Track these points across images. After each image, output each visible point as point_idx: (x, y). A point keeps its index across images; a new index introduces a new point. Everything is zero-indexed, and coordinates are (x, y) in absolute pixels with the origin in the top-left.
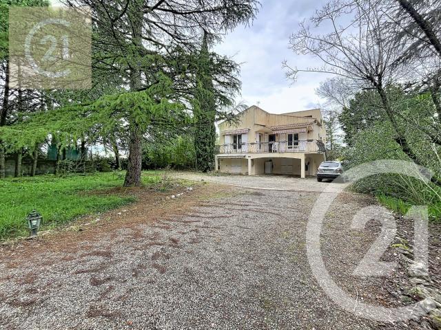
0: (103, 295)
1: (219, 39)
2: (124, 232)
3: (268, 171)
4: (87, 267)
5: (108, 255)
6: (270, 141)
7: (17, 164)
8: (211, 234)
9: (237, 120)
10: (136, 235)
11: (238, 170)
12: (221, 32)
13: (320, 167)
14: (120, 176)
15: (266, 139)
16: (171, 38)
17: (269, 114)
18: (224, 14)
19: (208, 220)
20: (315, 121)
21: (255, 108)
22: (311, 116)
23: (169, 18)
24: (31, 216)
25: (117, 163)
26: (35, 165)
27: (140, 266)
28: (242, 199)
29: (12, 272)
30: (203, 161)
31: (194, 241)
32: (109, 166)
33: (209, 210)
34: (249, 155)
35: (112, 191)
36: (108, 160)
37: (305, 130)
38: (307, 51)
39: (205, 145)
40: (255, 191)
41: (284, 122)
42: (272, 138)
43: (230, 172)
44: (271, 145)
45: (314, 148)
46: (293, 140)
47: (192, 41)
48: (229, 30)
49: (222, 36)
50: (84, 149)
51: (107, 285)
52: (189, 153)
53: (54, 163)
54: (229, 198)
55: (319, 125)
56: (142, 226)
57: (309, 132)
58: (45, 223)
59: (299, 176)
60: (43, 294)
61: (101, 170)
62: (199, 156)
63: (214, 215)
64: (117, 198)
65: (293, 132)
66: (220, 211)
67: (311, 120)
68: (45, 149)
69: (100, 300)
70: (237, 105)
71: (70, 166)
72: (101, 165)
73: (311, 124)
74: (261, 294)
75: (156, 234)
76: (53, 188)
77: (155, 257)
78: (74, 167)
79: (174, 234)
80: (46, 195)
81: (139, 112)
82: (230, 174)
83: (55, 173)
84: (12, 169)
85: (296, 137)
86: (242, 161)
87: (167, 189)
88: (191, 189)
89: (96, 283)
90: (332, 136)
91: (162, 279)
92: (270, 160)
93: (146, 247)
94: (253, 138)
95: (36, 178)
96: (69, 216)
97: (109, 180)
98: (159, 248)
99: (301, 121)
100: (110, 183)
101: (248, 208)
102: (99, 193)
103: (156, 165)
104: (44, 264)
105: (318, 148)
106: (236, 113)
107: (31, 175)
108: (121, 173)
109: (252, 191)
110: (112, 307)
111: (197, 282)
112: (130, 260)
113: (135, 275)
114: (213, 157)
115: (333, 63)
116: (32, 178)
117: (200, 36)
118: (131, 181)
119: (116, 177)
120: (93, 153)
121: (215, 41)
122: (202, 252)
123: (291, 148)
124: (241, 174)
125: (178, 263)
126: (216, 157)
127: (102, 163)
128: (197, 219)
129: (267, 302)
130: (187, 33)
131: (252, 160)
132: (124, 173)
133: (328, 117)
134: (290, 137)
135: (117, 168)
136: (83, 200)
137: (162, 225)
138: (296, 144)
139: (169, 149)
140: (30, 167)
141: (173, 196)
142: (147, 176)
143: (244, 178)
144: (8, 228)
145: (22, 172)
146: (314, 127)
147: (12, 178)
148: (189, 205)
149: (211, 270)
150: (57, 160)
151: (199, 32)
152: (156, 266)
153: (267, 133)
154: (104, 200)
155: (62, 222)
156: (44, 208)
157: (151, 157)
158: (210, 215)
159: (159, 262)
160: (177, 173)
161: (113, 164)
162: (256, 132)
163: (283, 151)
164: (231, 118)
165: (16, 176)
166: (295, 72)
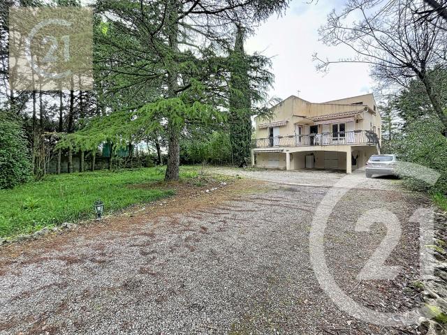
0: (149, 261)
1: (252, 32)
2: (164, 219)
3: (310, 165)
4: (137, 242)
5: (152, 235)
6: (311, 132)
7: (81, 162)
8: (237, 225)
9: (271, 114)
10: (174, 223)
11: (276, 165)
12: (254, 24)
13: (369, 161)
14: (162, 171)
15: (307, 131)
16: (204, 37)
17: (311, 104)
18: (256, 6)
19: (236, 213)
20: (366, 109)
21: (293, 98)
22: (361, 103)
23: (203, 20)
24: (97, 203)
25: (159, 159)
26: (94, 162)
27: (176, 245)
28: (275, 194)
29: (88, 242)
30: (239, 156)
31: (221, 230)
32: (152, 162)
33: (240, 204)
34: (288, 148)
35: (155, 185)
36: (151, 157)
37: (352, 119)
38: (338, 41)
39: (241, 140)
40: (290, 187)
41: (328, 112)
42: (314, 129)
43: (267, 166)
44: (312, 138)
45: (362, 140)
46: (339, 131)
47: (225, 37)
48: (262, 22)
49: (255, 28)
50: (131, 147)
51: (151, 256)
52: (225, 148)
53: (108, 159)
54: (260, 193)
55: (371, 112)
56: (179, 216)
57: (357, 121)
58: (106, 210)
59: (344, 171)
60: (110, 257)
61: (145, 166)
62: (235, 151)
63: (243, 209)
64: (159, 191)
65: (339, 122)
66: (250, 206)
67: (360, 108)
68: (101, 148)
69: (147, 264)
70: (270, 99)
71: (120, 163)
72: (146, 161)
73: (361, 112)
74: (269, 273)
75: (190, 223)
76: (109, 182)
77: (187, 239)
78: (124, 163)
79: (204, 223)
80: (104, 188)
81: (176, 115)
82: (266, 169)
83: (109, 168)
84: (77, 166)
85: (343, 127)
86: (280, 156)
87: (203, 183)
88: (225, 184)
89: (144, 254)
90: (391, 125)
91: (191, 256)
92: (312, 153)
93: (181, 232)
94: (292, 130)
95: (96, 173)
96: (122, 205)
97: (152, 175)
98: (191, 233)
99: (348, 109)
100: (153, 178)
101: (278, 203)
102: (144, 186)
103: (194, 160)
104: (108, 239)
105: (367, 140)
106: (270, 107)
107: (91, 170)
108: (162, 168)
109: (286, 186)
110: (154, 269)
111: (218, 260)
112: (169, 240)
113: (172, 251)
114: (249, 152)
115: (366, 52)
116: (92, 173)
117: (233, 31)
118: (170, 175)
119: (158, 172)
120: (139, 149)
121: (248, 34)
122: (227, 238)
123: (337, 139)
124: (278, 169)
125: (206, 245)
126: (253, 151)
127: (146, 159)
128: (226, 212)
129: (272, 279)
130: (219, 30)
131: (291, 154)
132: (164, 168)
133: (386, 101)
134: (335, 127)
135: (159, 163)
136: (132, 192)
137: (196, 216)
138: (343, 135)
139: (205, 145)
140: (90, 163)
141: (207, 191)
142: (185, 171)
143: (282, 173)
144: (82, 212)
145: (84, 168)
146: (365, 116)
147: (77, 173)
148: (221, 199)
149: (231, 253)
150: (110, 157)
151: (232, 27)
152: (187, 246)
153: (307, 124)
154: (149, 193)
155: (117, 209)
156: (104, 198)
157: (189, 152)
158: (240, 209)
159: (190, 243)
160: (213, 168)
161: (155, 160)
162: (295, 124)
163: (326, 143)
164: (264, 112)
165: (80, 171)
166: (326, 64)
